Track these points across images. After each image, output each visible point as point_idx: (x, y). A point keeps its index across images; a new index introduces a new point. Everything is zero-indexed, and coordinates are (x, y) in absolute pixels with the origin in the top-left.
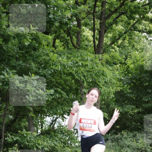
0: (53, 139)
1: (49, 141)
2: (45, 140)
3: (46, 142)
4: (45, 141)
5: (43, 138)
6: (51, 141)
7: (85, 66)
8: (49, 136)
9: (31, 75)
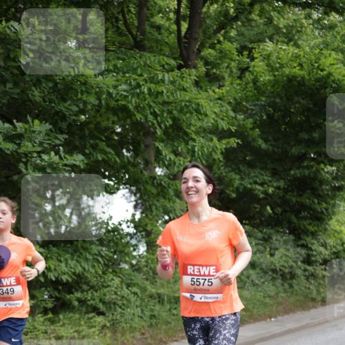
0: (79, 256)
1: (70, 262)
2: (62, 259)
3: (63, 265)
4: (60, 261)
5: (56, 255)
6: (74, 262)
7: (157, 94)
8: (70, 250)
9: (33, 122)
